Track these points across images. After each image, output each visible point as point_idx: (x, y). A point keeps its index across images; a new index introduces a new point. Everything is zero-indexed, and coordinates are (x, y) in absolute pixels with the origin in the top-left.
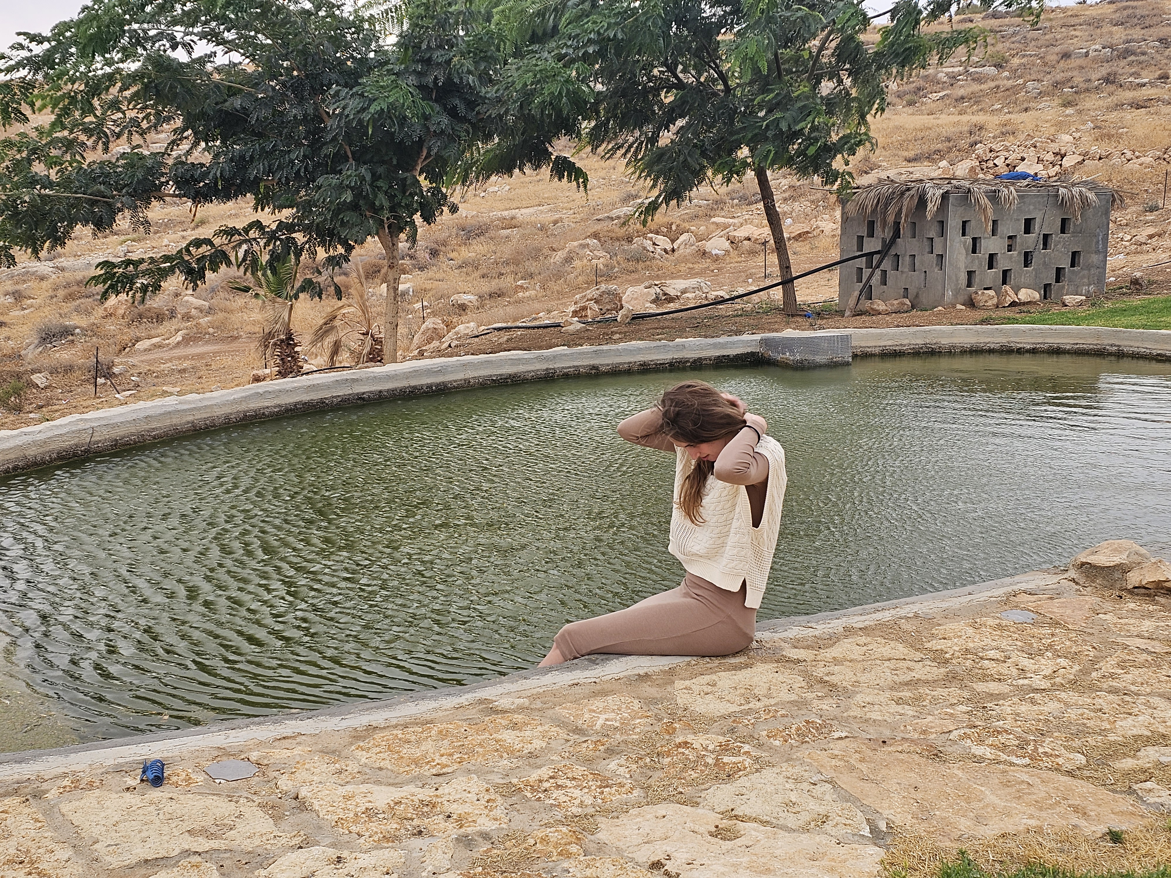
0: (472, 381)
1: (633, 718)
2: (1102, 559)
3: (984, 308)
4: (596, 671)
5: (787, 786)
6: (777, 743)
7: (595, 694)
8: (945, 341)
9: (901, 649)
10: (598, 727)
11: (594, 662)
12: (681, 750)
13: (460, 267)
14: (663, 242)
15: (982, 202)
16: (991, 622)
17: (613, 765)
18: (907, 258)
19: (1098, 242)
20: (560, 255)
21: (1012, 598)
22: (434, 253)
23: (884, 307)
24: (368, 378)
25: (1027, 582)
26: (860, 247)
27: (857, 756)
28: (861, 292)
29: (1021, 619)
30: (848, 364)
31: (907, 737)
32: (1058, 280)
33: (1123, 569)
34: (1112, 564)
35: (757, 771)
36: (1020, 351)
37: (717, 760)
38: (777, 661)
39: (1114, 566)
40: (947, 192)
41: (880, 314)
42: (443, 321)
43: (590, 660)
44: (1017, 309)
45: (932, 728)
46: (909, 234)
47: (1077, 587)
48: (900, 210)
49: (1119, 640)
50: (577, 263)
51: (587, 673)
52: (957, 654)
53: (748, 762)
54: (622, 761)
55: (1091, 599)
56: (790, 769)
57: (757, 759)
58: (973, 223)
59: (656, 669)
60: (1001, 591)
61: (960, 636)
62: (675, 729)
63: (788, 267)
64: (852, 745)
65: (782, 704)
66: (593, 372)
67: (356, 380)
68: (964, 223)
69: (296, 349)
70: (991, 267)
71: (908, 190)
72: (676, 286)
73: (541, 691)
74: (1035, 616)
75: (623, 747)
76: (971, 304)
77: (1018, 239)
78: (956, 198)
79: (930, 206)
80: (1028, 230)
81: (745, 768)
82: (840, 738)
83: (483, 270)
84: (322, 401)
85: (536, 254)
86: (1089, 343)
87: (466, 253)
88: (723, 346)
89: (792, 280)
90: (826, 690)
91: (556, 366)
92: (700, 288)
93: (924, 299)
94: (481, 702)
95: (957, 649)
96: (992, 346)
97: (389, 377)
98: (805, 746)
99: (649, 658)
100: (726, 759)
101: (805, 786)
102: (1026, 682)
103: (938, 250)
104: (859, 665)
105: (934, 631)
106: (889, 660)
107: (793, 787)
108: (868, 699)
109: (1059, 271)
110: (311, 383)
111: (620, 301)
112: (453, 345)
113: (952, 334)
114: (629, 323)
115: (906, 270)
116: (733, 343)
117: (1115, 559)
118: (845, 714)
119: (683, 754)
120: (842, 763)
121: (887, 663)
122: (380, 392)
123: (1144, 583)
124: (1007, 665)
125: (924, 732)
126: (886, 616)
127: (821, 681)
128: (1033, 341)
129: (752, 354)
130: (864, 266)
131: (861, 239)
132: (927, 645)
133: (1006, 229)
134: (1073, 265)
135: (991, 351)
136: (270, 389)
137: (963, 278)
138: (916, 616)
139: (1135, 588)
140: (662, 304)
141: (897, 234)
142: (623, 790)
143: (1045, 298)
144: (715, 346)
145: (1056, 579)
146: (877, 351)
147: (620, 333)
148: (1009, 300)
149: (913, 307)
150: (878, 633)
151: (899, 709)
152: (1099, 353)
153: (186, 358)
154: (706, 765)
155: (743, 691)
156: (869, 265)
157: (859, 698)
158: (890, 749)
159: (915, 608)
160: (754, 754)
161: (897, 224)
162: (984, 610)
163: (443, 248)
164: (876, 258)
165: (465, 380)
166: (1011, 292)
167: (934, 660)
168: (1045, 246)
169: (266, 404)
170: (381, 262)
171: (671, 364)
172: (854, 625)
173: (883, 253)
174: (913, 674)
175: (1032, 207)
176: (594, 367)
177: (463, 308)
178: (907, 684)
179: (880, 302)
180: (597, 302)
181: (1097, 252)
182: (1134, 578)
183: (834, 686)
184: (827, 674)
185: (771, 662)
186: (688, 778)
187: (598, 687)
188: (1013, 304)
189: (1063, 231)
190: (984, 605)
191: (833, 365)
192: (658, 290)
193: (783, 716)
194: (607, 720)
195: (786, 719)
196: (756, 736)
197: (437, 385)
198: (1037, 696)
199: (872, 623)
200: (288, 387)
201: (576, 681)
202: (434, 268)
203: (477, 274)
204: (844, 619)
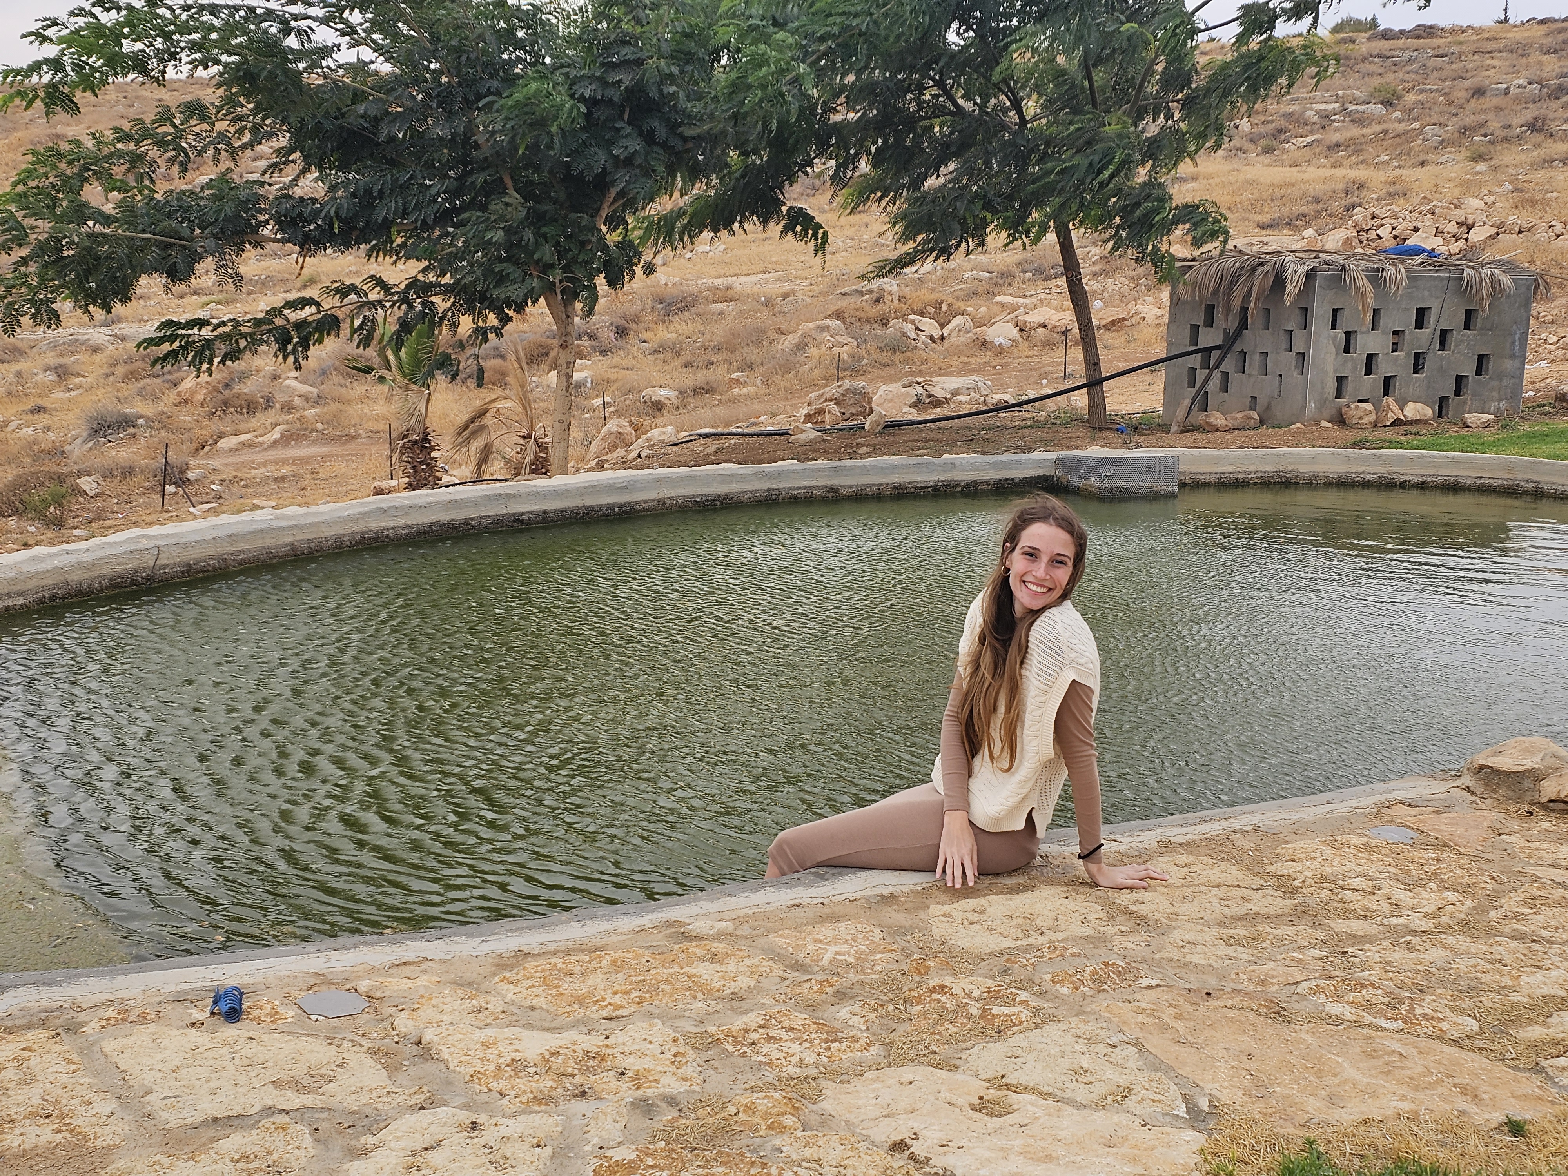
0: (668, 502)
1: (873, 952)
2: (1507, 762)
3: (1358, 427)
4: (825, 889)
5: (1077, 1047)
6: (1065, 990)
7: (822, 919)
8: (1305, 469)
9: (1234, 872)
10: (825, 962)
11: (822, 877)
12: (935, 996)
13: (656, 352)
14: (930, 326)
15: (1360, 283)
16: (1355, 840)
17: (844, 1013)
18: (1257, 357)
19: (1514, 343)
20: (790, 340)
21: (1385, 810)
22: (622, 332)
23: (1223, 422)
24: (528, 494)
25: (1406, 789)
26: (1194, 340)
27: (1172, 1011)
28: (1193, 400)
29: (1396, 838)
30: (1172, 496)
31: (1240, 987)
32: (1458, 393)
33: (1536, 776)
34: (1520, 769)
35: (1037, 1026)
36: (1404, 486)
37: (984, 1010)
38: (1067, 884)
39: (1524, 772)
40: (1313, 269)
41: (1217, 430)
42: (631, 424)
43: (817, 875)
44: (1401, 429)
45: (1273, 977)
46: (1260, 323)
47: (1473, 798)
48: (1250, 291)
49: (1527, 870)
50: (812, 351)
51: (813, 891)
52: (1309, 881)
53: (1025, 1014)
54: (857, 1008)
55: (1491, 815)
56: (1081, 1025)
57: (1037, 1011)
58: (1346, 312)
59: (905, 889)
60: (1370, 801)
61: (1315, 858)
62: (928, 968)
63: (1097, 364)
64: (1165, 996)
65: (1073, 939)
66: (831, 495)
67: (514, 496)
68: (1335, 311)
69: (433, 454)
70: (1368, 372)
71: (1262, 264)
72: (945, 386)
73: (750, 912)
74: (1415, 835)
75: (858, 989)
76: (1340, 421)
77: (1407, 336)
78: (1325, 278)
79: (1289, 287)
80: (1419, 324)
81: (1021, 1022)
82: (1150, 987)
83: (686, 357)
84: (466, 522)
85: (758, 337)
86: (1498, 476)
87: (665, 334)
88: (1006, 466)
89: (1101, 381)
90: (1132, 923)
91: (781, 486)
92: (977, 389)
93: (1278, 413)
94: (669, 924)
95: (1309, 874)
96: (1367, 477)
97: (557, 493)
98: (1102, 996)
99: (897, 873)
100: (996, 1010)
101: (1101, 1048)
102: (1401, 921)
103: (1299, 347)
104: (1178, 893)
105: (1279, 850)
106: (1218, 886)
107: (1085, 1049)
108: (1187, 937)
109: (1460, 380)
110: (452, 497)
111: (870, 402)
112: (643, 455)
113: (1314, 459)
114: (880, 433)
115: (1255, 372)
116: (1019, 462)
117: (1525, 762)
118: (1157, 956)
119: (939, 1001)
120: (1151, 1020)
121: (1215, 891)
122: (545, 512)
123: (1562, 795)
124: (1376, 898)
125: (1262, 982)
126: (1215, 828)
127: (1126, 912)
128: (1422, 472)
129: (1045, 478)
130: (1198, 366)
131: (1195, 328)
132: (1270, 869)
133: (1391, 321)
134: (1479, 373)
135: (1365, 485)
136: (397, 504)
137: (1331, 386)
138: (1256, 830)
139: (1551, 801)
140: (926, 409)
141: (1243, 325)
142: (857, 1045)
143: (1440, 416)
144: (995, 465)
145: (1444, 786)
146: (1212, 479)
147: (868, 446)
148: (1391, 417)
149: (1262, 423)
150: (1203, 850)
151: (1230, 951)
152: (1511, 492)
153: (285, 462)
154: (969, 1016)
155: (1020, 921)
156: (1206, 364)
157: (1176, 935)
158: (1217, 1003)
159: (1255, 819)
160: (1033, 1004)
161: (1244, 310)
162: (1347, 825)
163: (634, 326)
164: (1215, 355)
165: (659, 501)
166: (1395, 407)
167: (1278, 888)
168: (1443, 346)
169: (391, 524)
170: (550, 341)
171: (936, 488)
172: (1172, 839)
173: (1225, 348)
174: (1250, 906)
175: (1426, 293)
176: (832, 489)
177: (658, 406)
178: (1241, 919)
179: (1219, 415)
180: (838, 403)
181: (1513, 356)
182: (1550, 789)
183: (1142, 918)
184: (1134, 903)
185: (1059, 884)
186: (944, 1033)
187: (826, 910)
188: (1397, 423)
189: (1467, 327)
190: (1347, 817)
191: (1153, 497)
192: (920, 390)
193: (1073, 955)
194: (837, 953)
195: (1078, 960)
196: (1038, 981)
197: (621, 506)
198: (1416, 940)
199: (1196, 837)
200: (422, 501)
201: (797, 902)
202: (621, 352)
203: (678, 362)
204: (1159, 831)
